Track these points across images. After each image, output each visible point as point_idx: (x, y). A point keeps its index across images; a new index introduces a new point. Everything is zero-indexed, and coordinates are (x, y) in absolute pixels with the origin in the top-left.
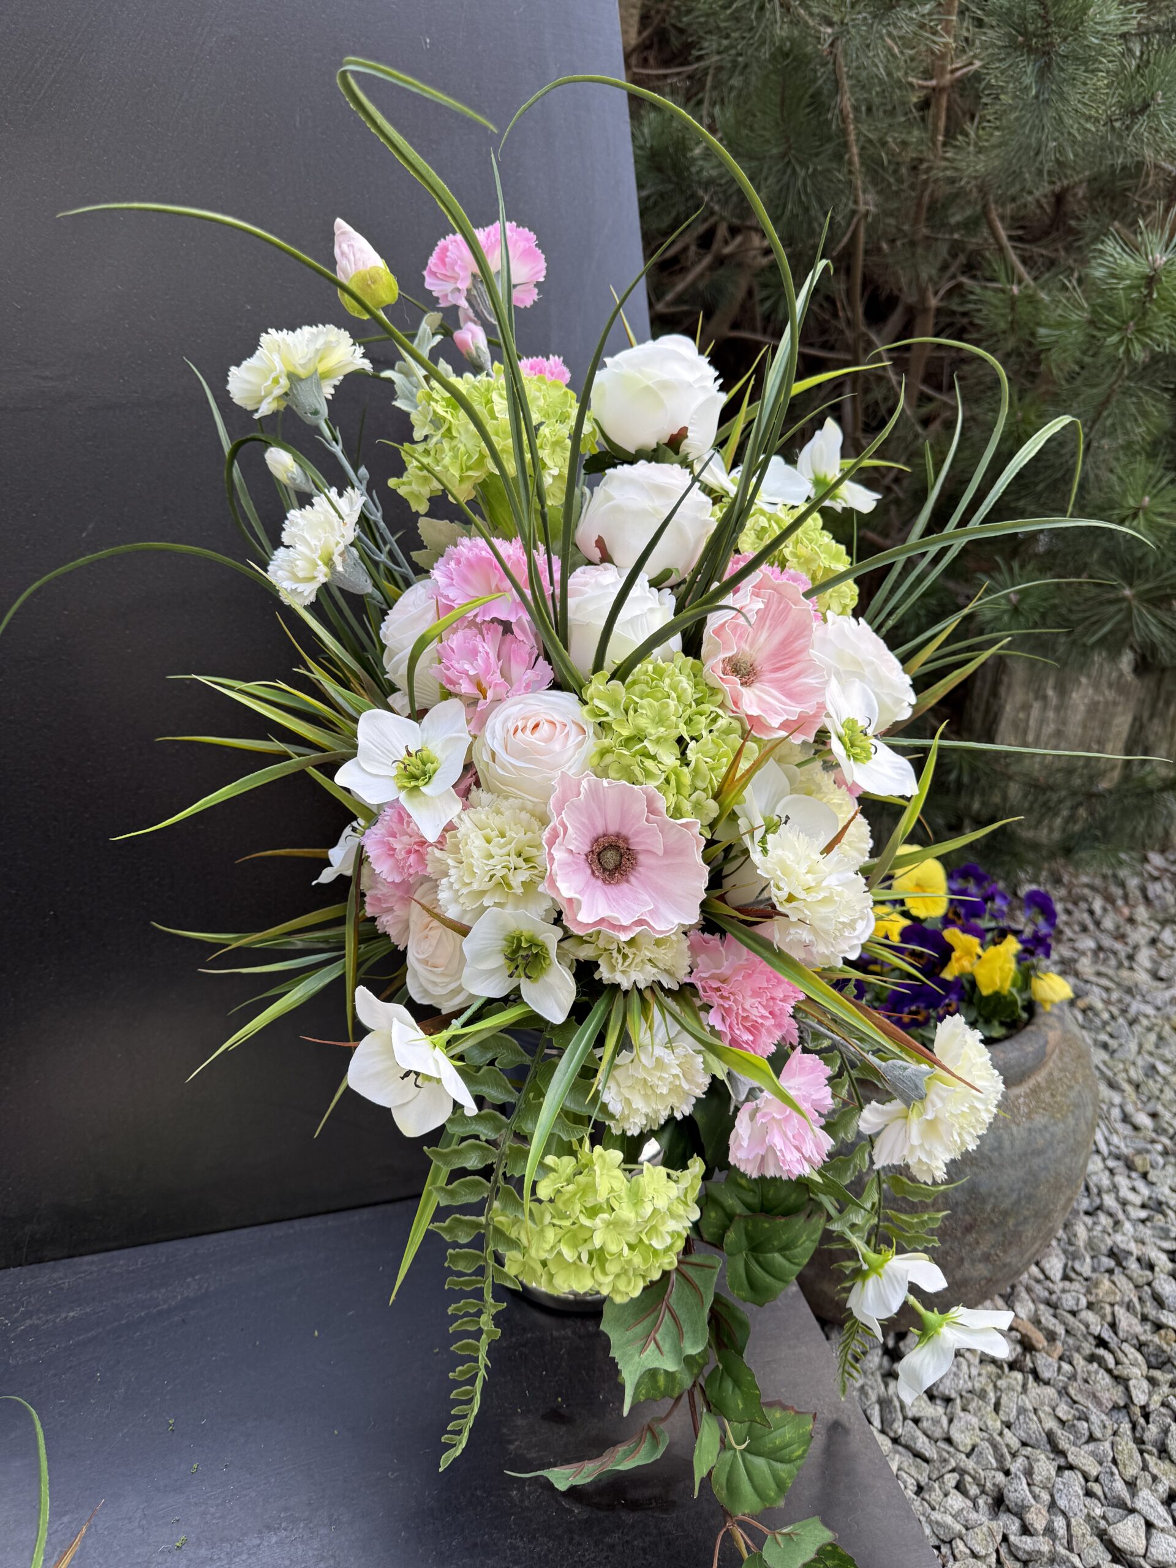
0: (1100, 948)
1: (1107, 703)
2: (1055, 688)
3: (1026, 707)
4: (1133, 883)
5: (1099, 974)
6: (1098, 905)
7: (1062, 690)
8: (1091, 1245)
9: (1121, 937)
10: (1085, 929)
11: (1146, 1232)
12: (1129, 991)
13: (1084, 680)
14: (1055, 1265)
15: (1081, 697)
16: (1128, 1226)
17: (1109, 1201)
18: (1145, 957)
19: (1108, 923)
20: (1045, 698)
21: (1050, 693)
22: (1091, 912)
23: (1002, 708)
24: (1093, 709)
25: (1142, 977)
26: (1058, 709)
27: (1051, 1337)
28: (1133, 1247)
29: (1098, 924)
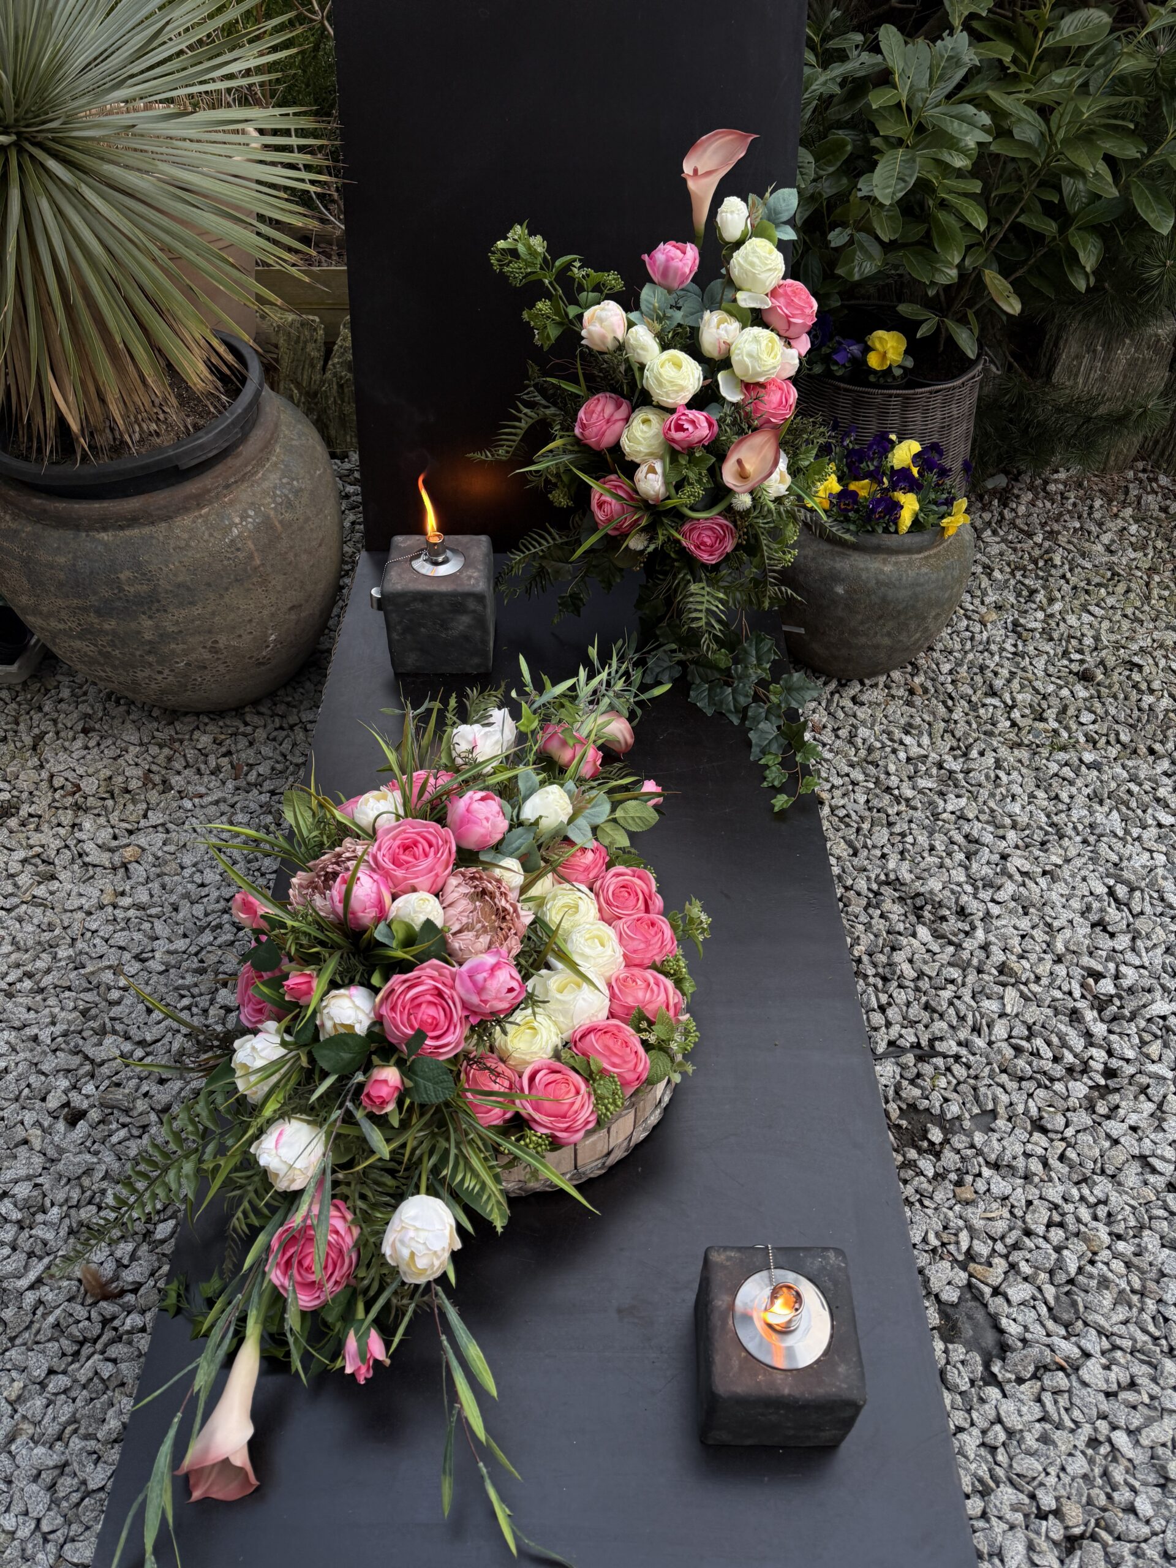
0: (1081, 528)
1: (1144, 360)
2: (1103, 346)
3: (1079, 357)
4: (1134, 492)
5: (1069, 542)
6: (1098, 503)
7: (1108, 347)
8: (971, 662)
9: (1100, 525)
10: (1080, 517)
11: (1006, 663)
12: (1083, 555)
13: (1128, 341)
14: (946, 668)
15: (1123, 354)
16: (997, 658)
17: (994, 648)
18: (1106, 539)
19: (1097, 515)
20: (1095, 351)
21: (1099, 348)
22: (1091, 507)
23: (1060, 355)
24: (1132, 363)
25: (1100, 548)
26: (1104, 361)
27: (926, 691)
28: (992, 666)
29: (1089, 514)
